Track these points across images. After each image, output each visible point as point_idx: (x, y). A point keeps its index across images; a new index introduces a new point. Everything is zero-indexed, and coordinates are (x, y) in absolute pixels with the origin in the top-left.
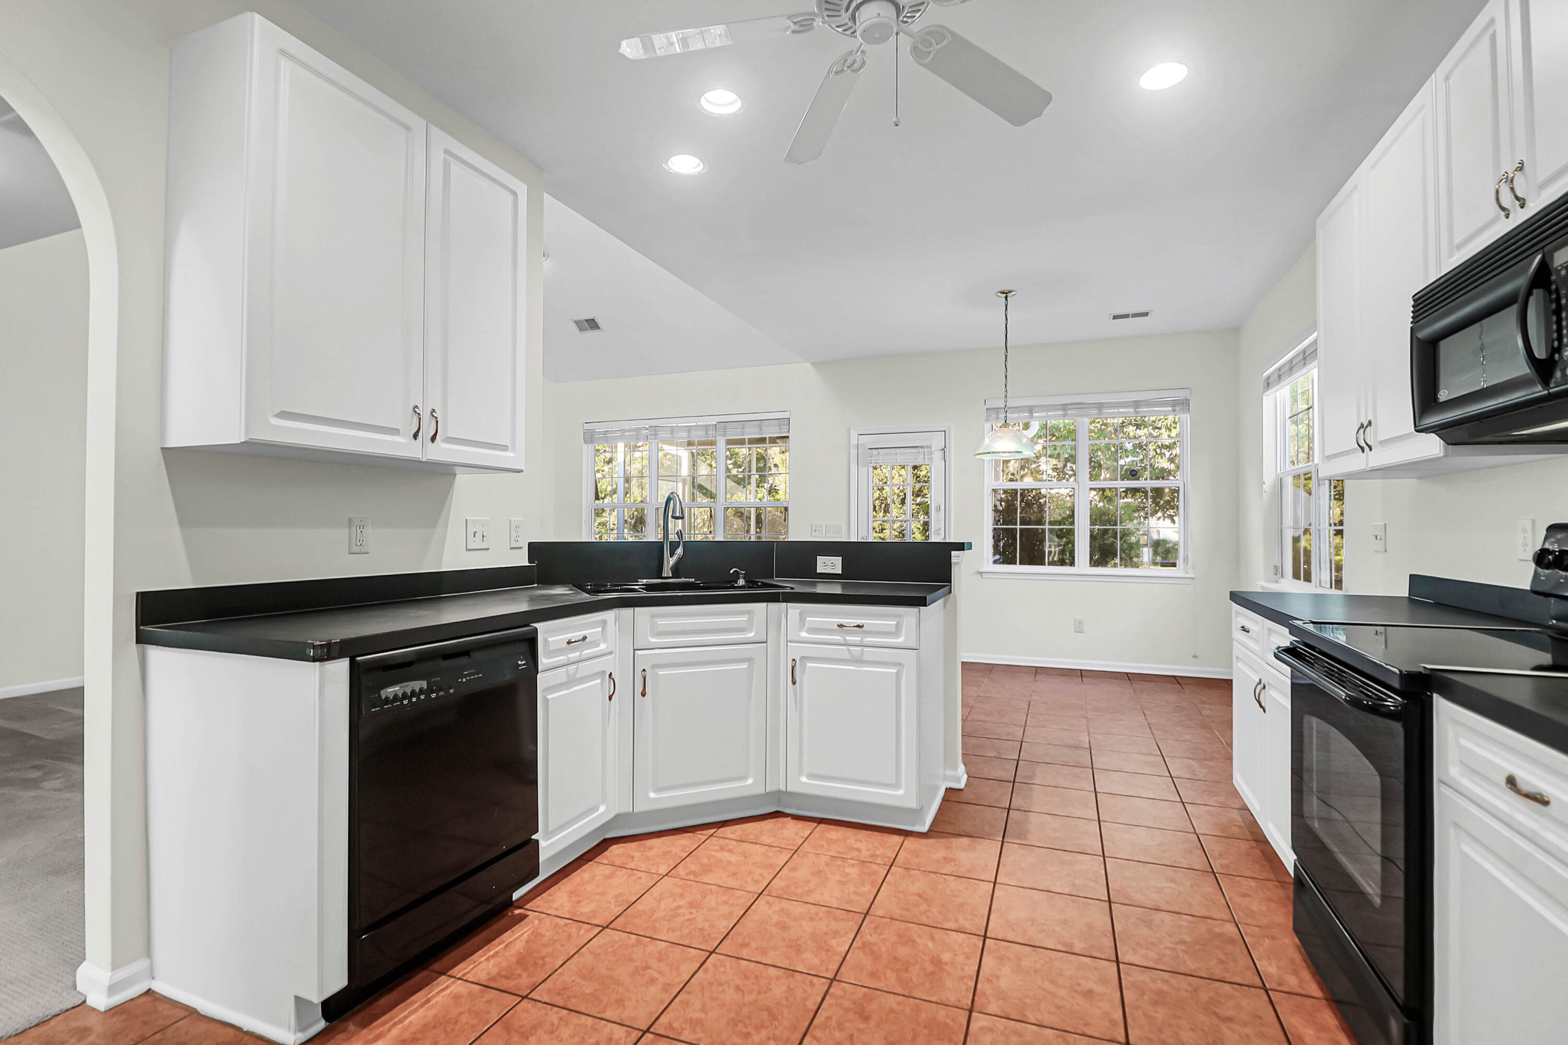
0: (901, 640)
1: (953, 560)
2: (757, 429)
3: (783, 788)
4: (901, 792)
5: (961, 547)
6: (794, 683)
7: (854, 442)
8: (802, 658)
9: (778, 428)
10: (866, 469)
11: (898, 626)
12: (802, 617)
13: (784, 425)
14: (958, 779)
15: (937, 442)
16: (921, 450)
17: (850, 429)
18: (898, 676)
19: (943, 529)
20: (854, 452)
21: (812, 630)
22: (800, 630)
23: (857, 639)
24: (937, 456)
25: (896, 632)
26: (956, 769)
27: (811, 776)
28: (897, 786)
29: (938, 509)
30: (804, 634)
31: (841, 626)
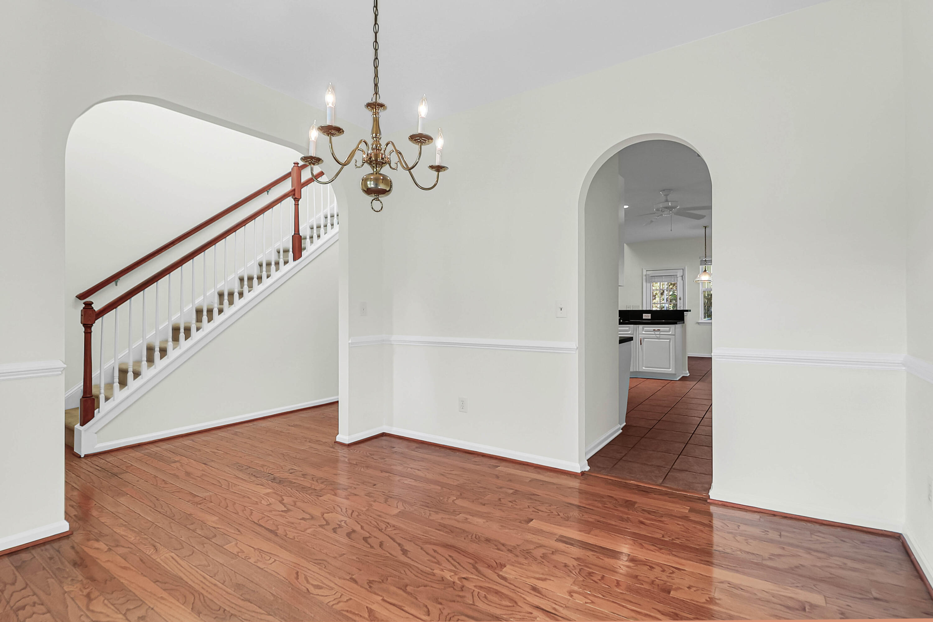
0: (670, 333)
1: (685, 314)
3: (638, 370)
4: (671, 370)
5: (687, 311)
6: (641, 344)
7: (645, 273)
8: (643, 338)
10: (649, 284)
11: (670, 330)
12: (643, 328)
14: (687, 374)
15: (680, 273)
16: (673, 277)
17: (643, 269)
18: (670, 342)
19: (682, 306)
20: (644, 277)
21: (645, 331)
22: (643, 331)
23: (659, 333)
24: (680, 279)
25: (669, 332)
26: (686, 371)
27: (645, 367)
28: (670, 369)
29: (680, 299)
30: (644, 332)
31: (654, 330)
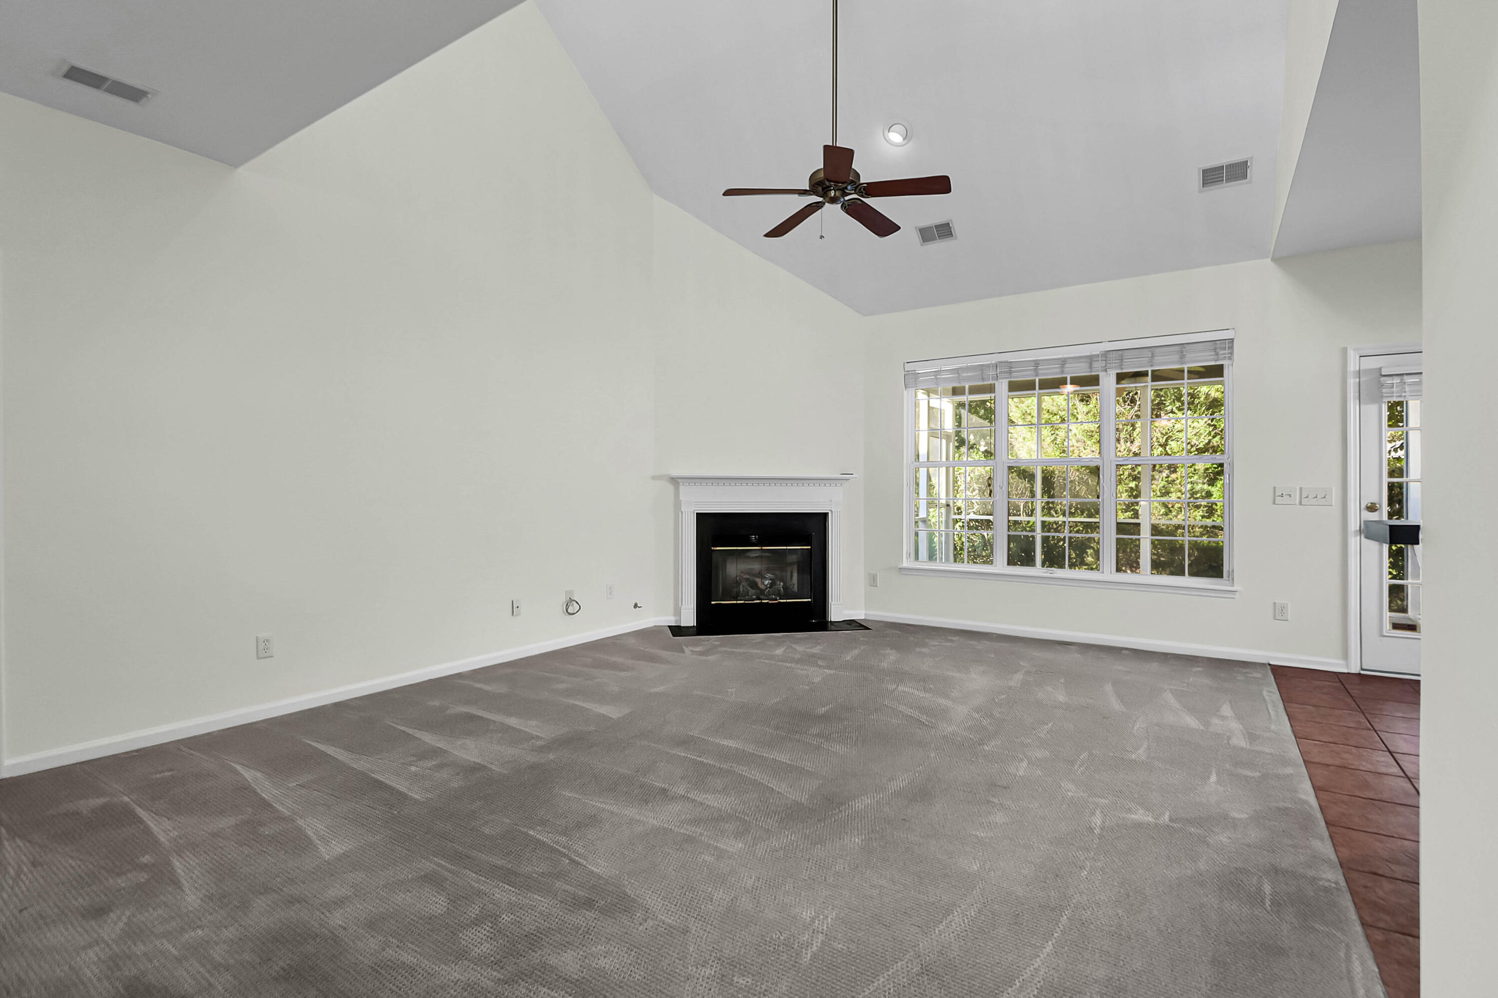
2: (1176, 357)
9: (1213, 353)
13: (1225, 349)
